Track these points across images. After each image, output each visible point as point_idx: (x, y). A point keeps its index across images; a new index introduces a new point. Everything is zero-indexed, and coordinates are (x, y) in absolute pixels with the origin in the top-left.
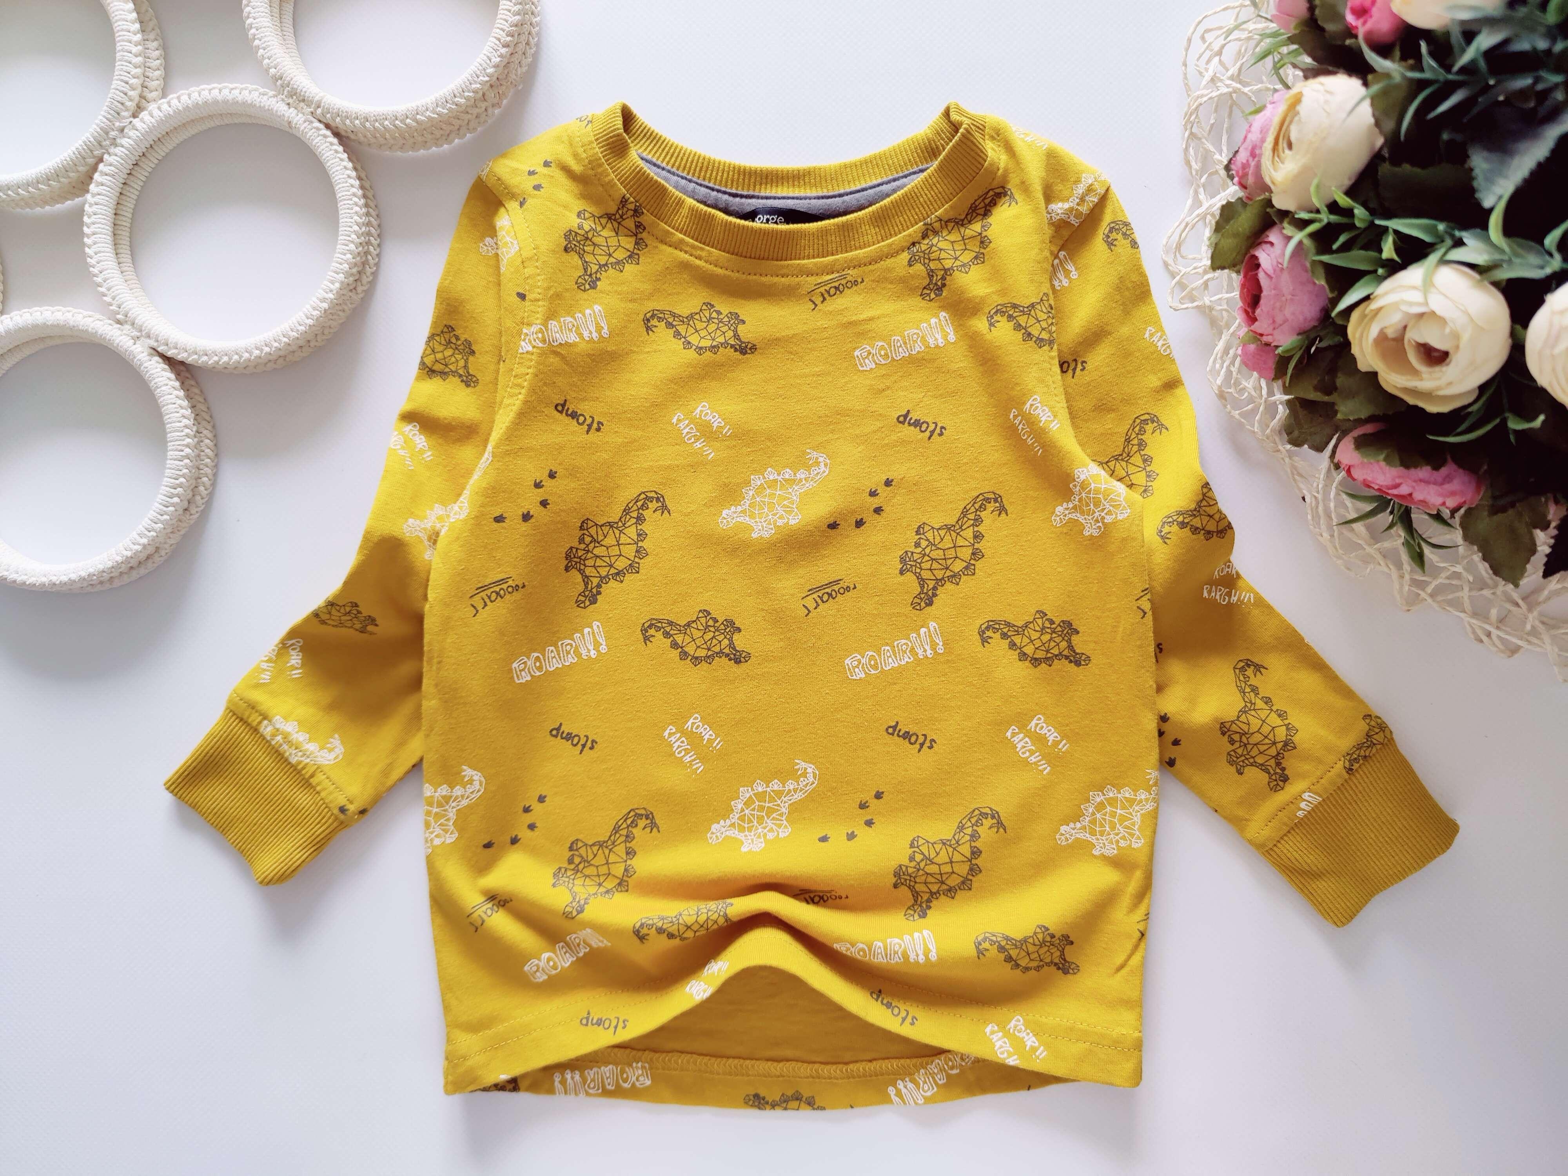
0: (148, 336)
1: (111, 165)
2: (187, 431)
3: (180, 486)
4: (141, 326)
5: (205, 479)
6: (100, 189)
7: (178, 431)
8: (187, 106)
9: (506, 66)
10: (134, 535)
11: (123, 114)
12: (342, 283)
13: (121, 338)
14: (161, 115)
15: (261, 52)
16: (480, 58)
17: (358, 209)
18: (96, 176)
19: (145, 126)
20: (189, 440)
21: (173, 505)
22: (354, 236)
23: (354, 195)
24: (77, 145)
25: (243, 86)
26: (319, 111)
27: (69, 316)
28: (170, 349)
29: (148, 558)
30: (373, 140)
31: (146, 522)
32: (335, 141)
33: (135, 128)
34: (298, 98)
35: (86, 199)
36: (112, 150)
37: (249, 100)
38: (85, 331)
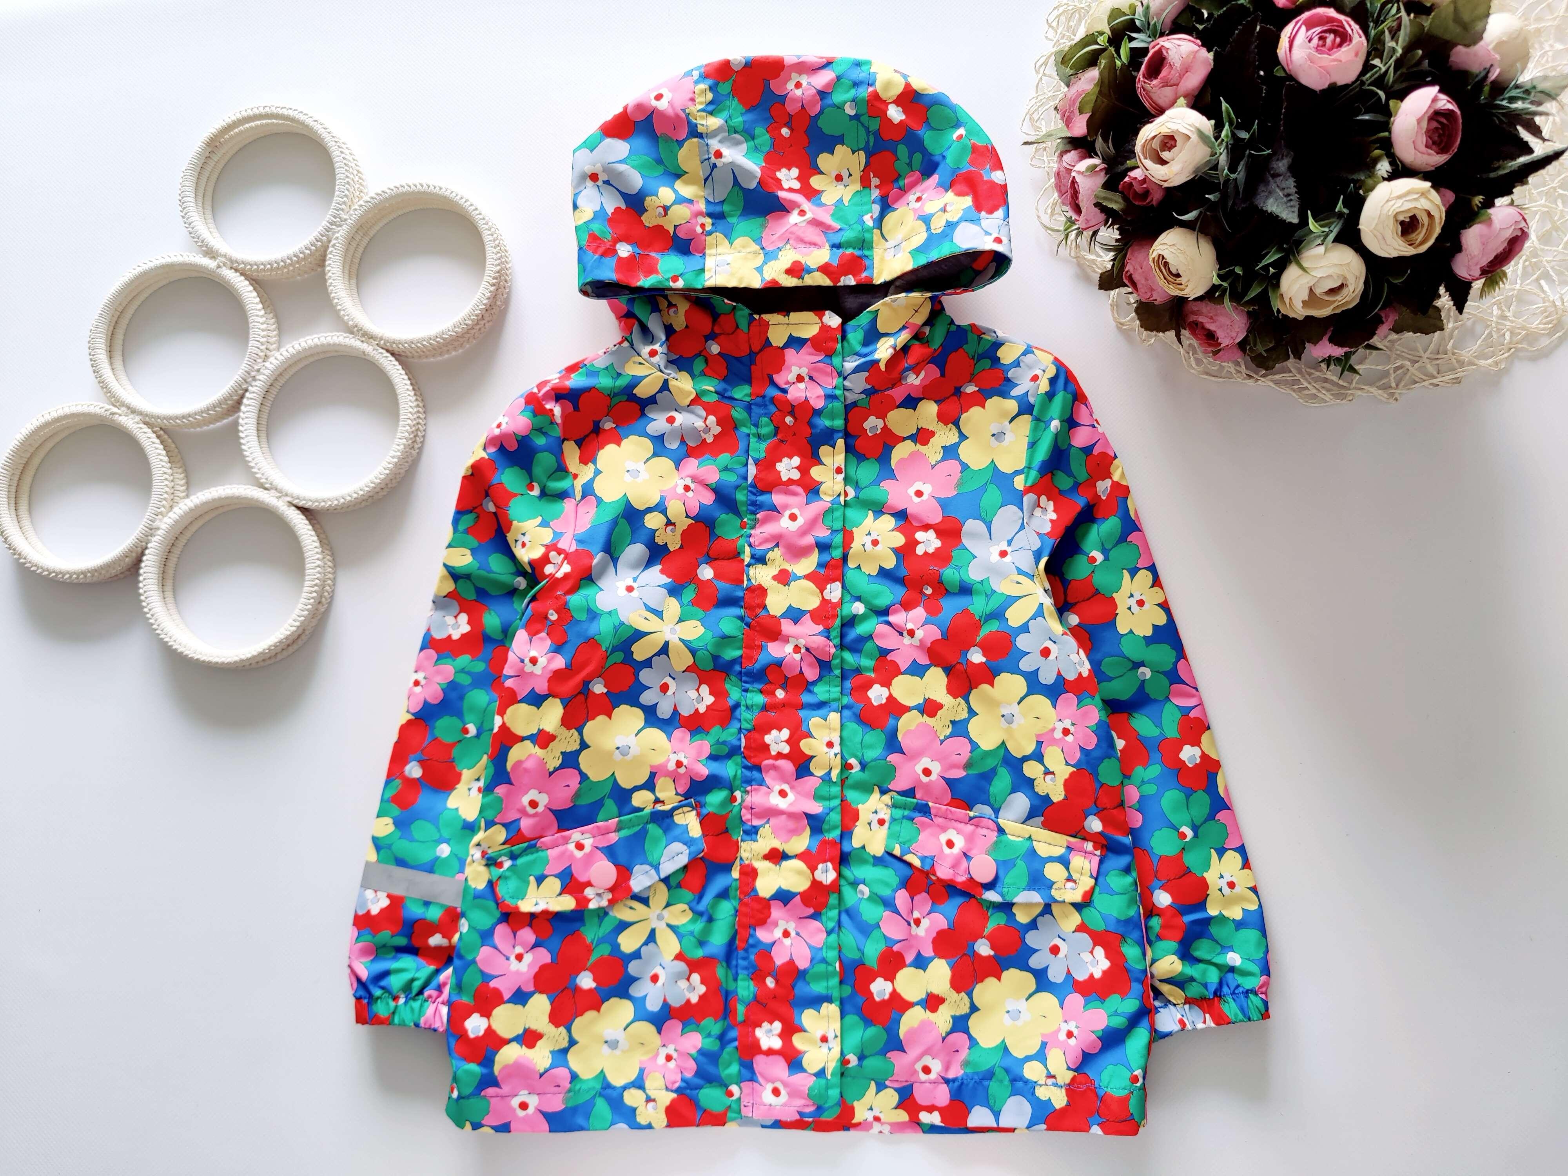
0: (286, 495)
1: (253, 393)
2: (317, 550)
3: (316, 585)
4: (282, 489)
5: (329, 582)
6: (248, 408)
7: (312, 551)
8: (299, 351)
9: (494, 297)
10: (290, 621)
11: (259, 360)
12: (404, 445)
13: (269, 499)
14: (283, 358)
15: (342, 313)
16: (478, 295)
17: (410, 398)
18: (245, 401)
19: (273, 366)
20: (318, 556)
21: (313, 598)
22: (410, 415)
24: (231, 384)
25: (333, 334)
27: (235, 490)
28: (301, 501)
29: (299, 636)
30: (416, 354)
31: (297, 612)
32: (393, 359)
33: (266, 368)
34: (368, 336)
35: (238, 417)
36: (254, 383)
37: (337, 342)
38: (247, 498)
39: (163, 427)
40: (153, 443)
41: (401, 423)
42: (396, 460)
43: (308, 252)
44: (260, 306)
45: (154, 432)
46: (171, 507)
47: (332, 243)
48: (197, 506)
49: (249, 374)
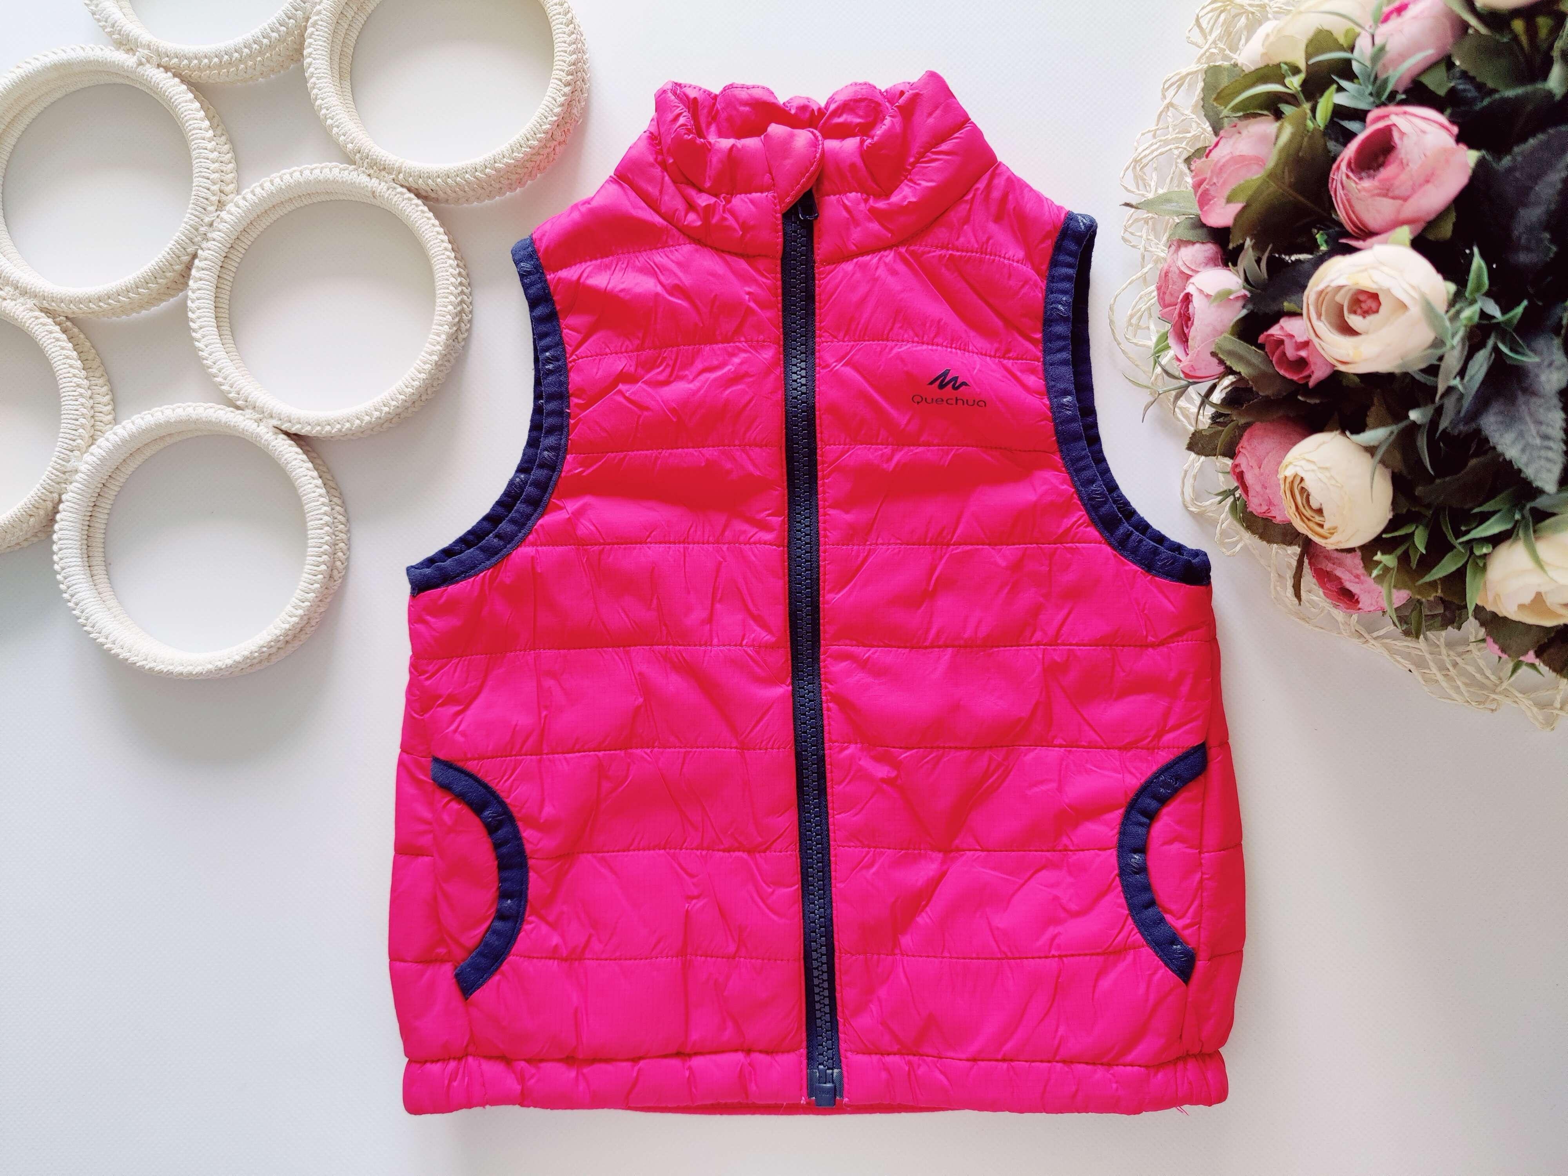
0: (270, 416)
1: (206, 259)
2: (322, 499)
4: (263, 408)
5: (342, 545)
6: (200, 284)
7: (314, 501)
8: (272, 193)
9: (569, 104)
10: (289, 608)
11: (211, 209)
12: (446, 334)
13: (245, 423)
14: (247, 204)
15: (335, 130)
16: (546, 100)
17: (451, 262)
18: (194, 272)
19: (233, 218)
20: (326, 508)
21: (321, 573)
22: (452, 288)
23: (446, 249)
24: (170, 246)
25: (323, 165)
26: (401, 176)
27: (190, 410)
28: (293, 425)
29: (302, 629)
30: (454, 194)
31: (298, 593)
32: (419, 202)
33: (223, 221)
34: (378, 168)
35: (186, 298)
36: (205, 245)
37: (331, 177)
38: (209, 422)
39: (70, 316)
40: (58, 340)
41: (439, 301)
42: (435, 358)
43: (275, 35)
44: (206, 124)
45: (57, 324)
46: (93, 439)
47: (311, 21)
48: (133, 437)
49: (197, 230)
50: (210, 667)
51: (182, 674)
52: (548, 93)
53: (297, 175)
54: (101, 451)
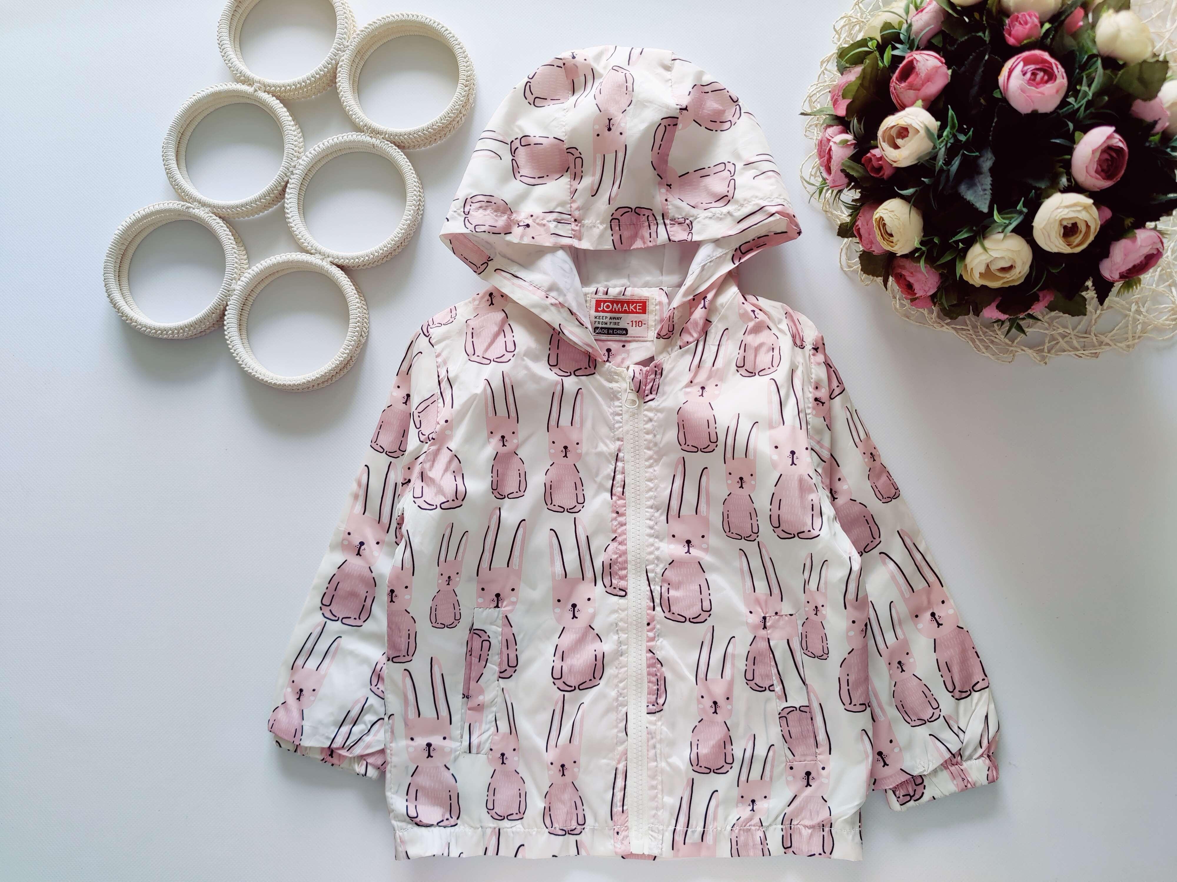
0: (328, 257)
1: (293, 183)
3: (358, 322)
4: (324, 253)
5: (366, 320)
6: (291, 196)
9: (467, 96)
11: (295, 159)
13: (316, 261)
15: (354, 116)
16: (456, 94)
18: (287, 190)
19: (305, 162)
24: (276, 178)
25: (348, 134)
26: (387, 136)
28: (339, 260)
32: (396, 147)
33: (300, 164)
34: (375, 132)
35: (284, 202)
36: (292, 177)
37: (352, 139)
38: (298, 262)
40: (222, 227)
42: (409, 222)
43: (322, 73)
44: (290, 118)
45: (221, 219)
46: (242, 274)
47: (339, 65)
48: (261, 271)
49: (288, 169)
50: (304, 381)
51: (290, 385)
52: (457, 91)
53: (335, 140)
54: (247, 279)
